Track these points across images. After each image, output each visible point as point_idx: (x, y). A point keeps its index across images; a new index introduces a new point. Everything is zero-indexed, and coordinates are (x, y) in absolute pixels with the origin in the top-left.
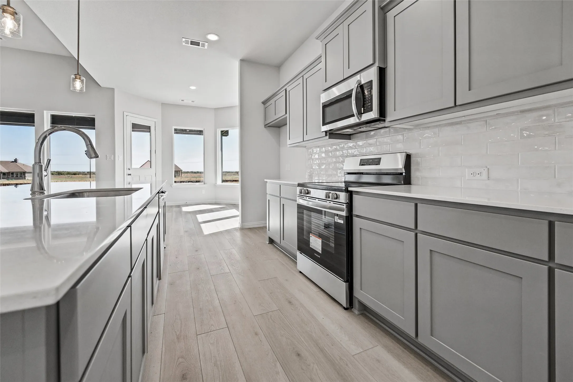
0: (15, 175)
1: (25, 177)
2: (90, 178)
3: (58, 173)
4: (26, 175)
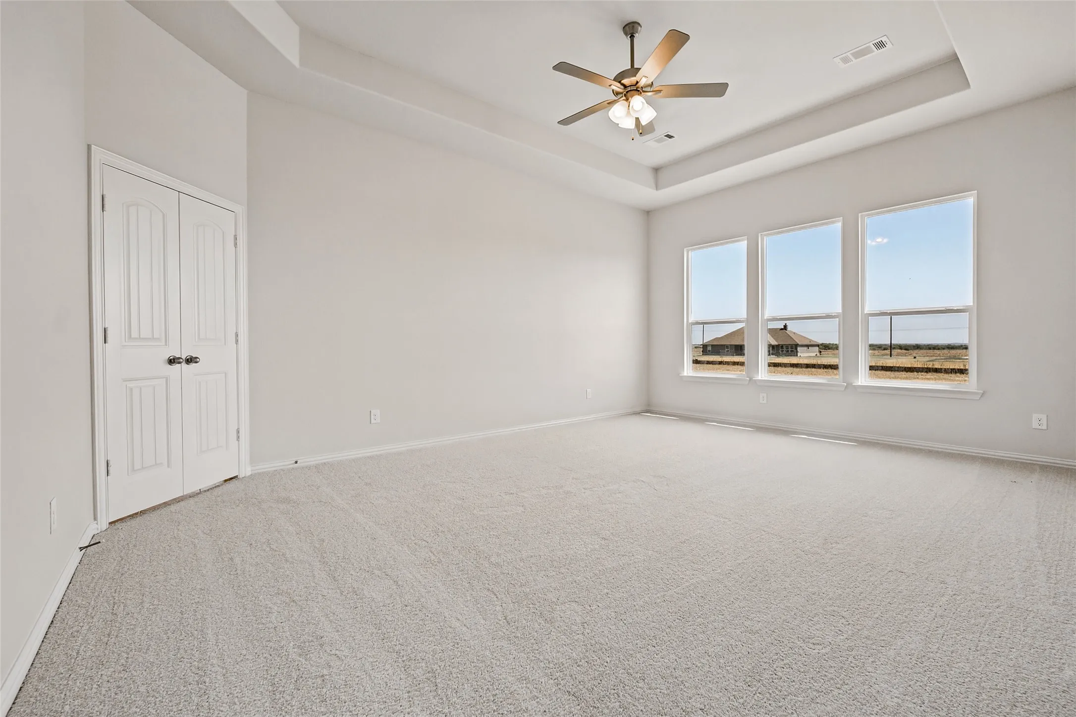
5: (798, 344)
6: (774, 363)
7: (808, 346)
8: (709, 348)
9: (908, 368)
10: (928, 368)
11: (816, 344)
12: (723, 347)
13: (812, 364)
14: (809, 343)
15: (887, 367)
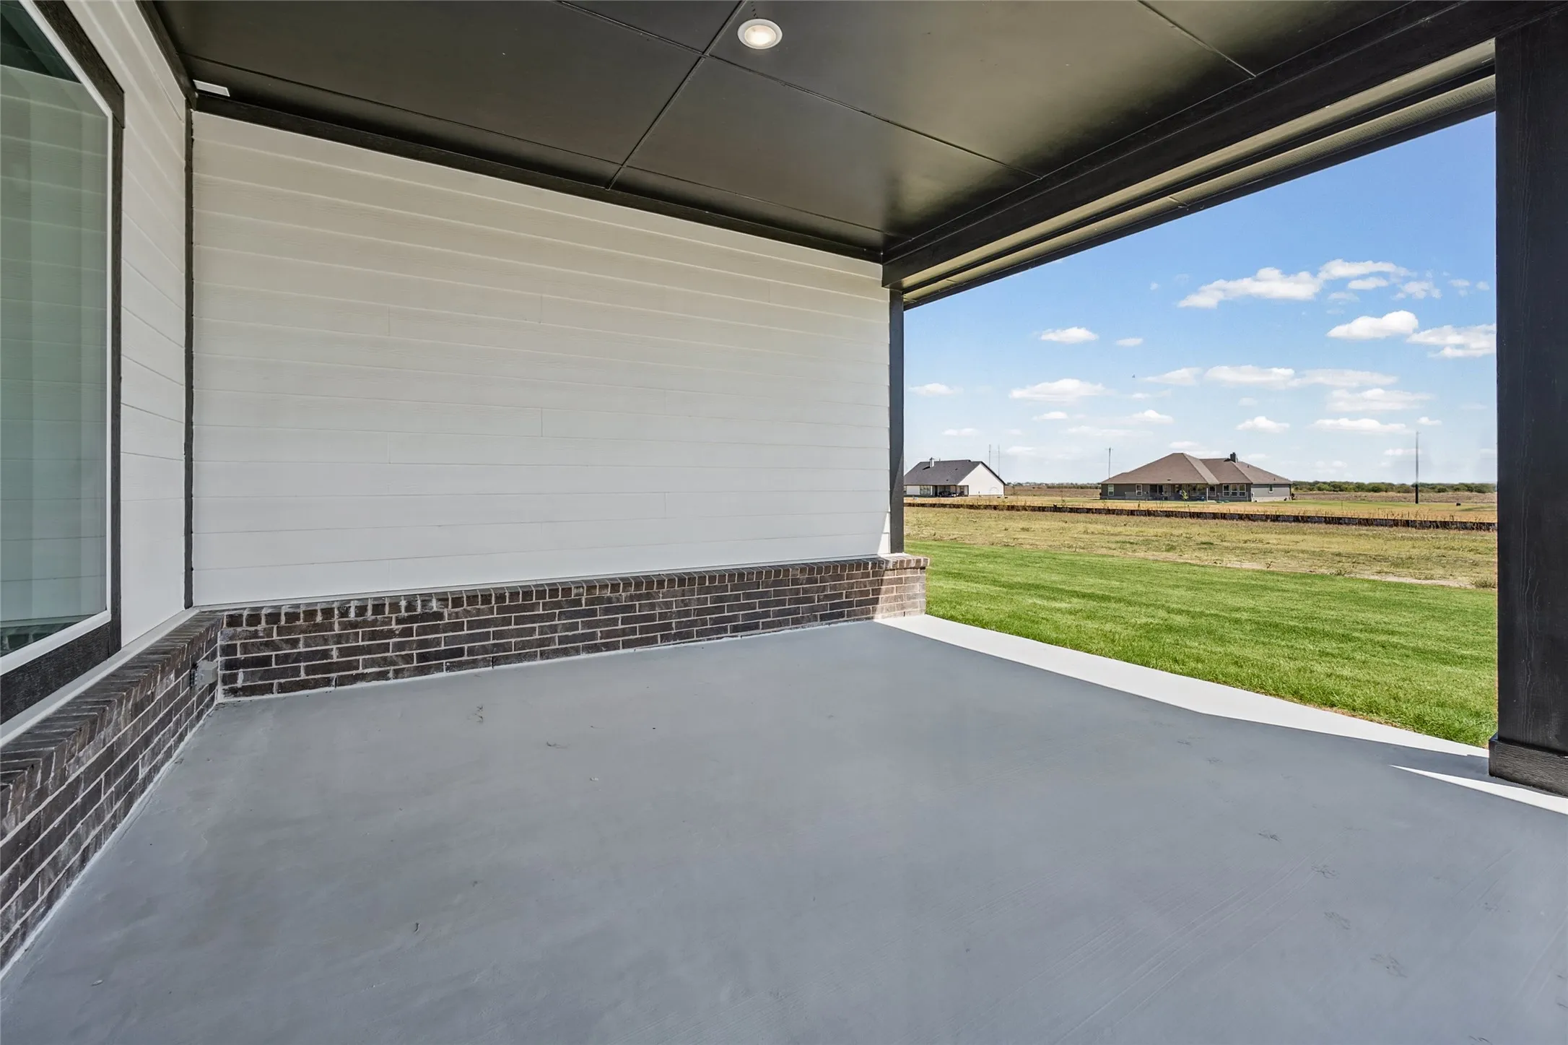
0: (1231, 491)
1: (1250, 495)
2: (1417, 502)
4: (1253, 490)
5: (1252, 483)
6: (1166, 511)
7: (1271, 486)
8: (1111, 489)
9: (1364, 519)
10: (1394, 520)
11: (1283, 482)
12: (1131, 487)
13: (1221, 514)
14: (1272, 482)
15: (1333, 518)
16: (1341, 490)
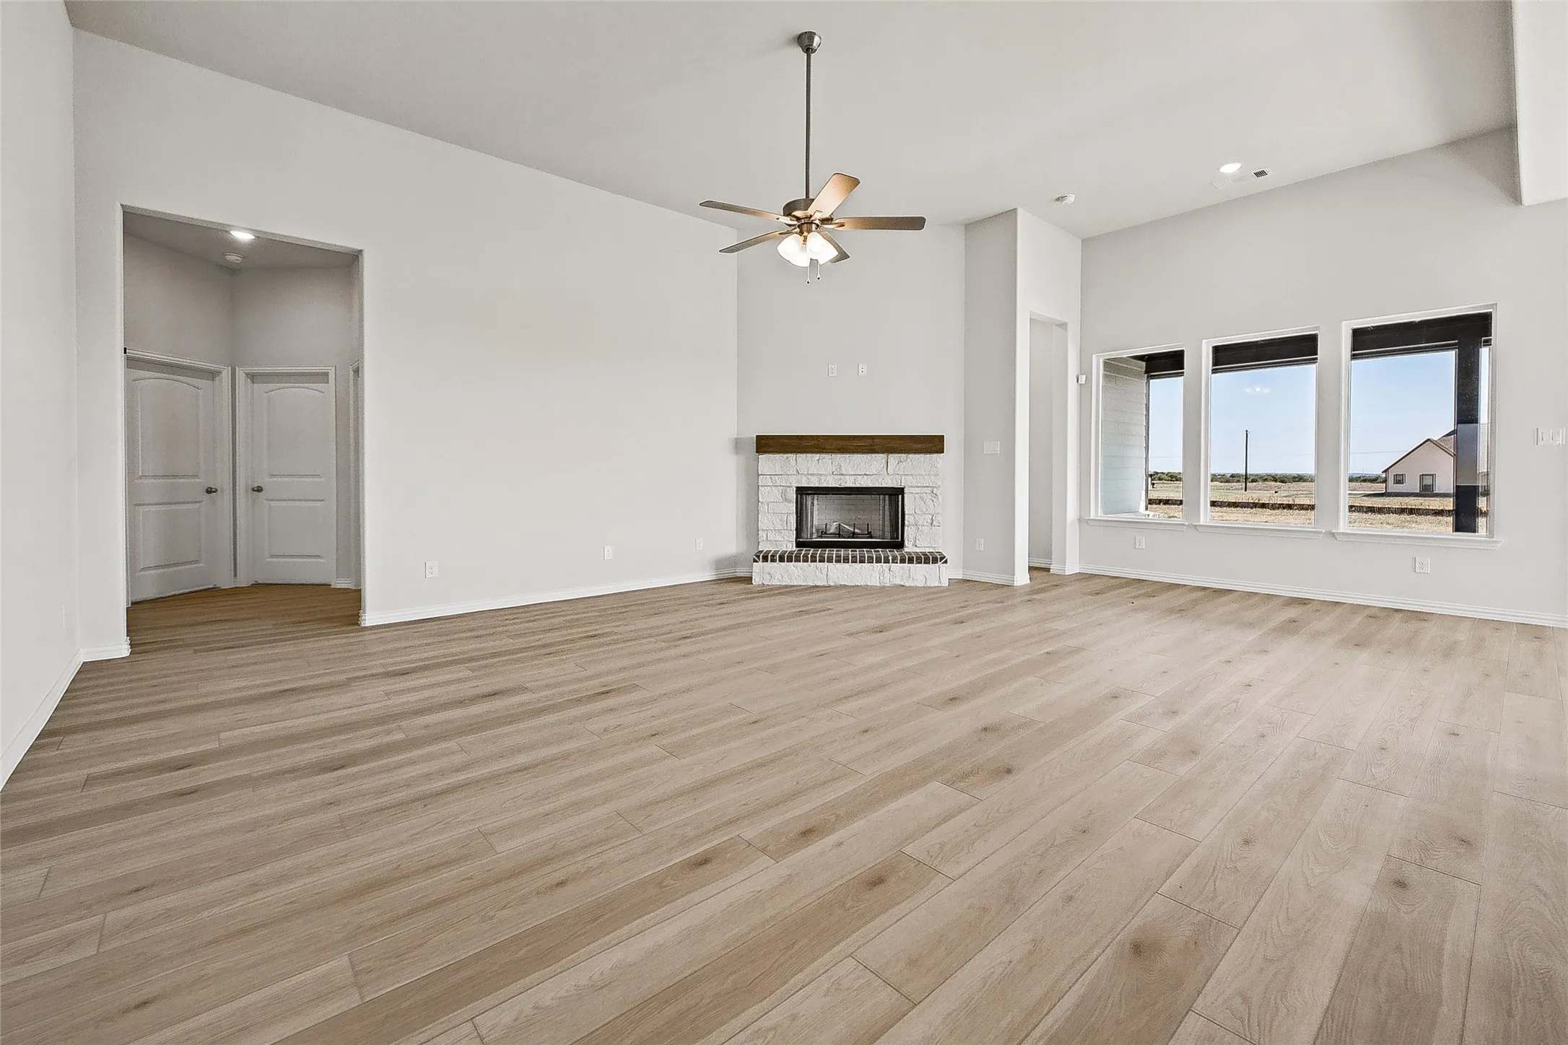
2: (1246, 490)
3: (1171, 477)
16: (1177, 480)
